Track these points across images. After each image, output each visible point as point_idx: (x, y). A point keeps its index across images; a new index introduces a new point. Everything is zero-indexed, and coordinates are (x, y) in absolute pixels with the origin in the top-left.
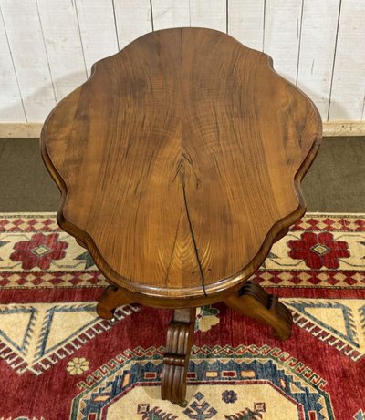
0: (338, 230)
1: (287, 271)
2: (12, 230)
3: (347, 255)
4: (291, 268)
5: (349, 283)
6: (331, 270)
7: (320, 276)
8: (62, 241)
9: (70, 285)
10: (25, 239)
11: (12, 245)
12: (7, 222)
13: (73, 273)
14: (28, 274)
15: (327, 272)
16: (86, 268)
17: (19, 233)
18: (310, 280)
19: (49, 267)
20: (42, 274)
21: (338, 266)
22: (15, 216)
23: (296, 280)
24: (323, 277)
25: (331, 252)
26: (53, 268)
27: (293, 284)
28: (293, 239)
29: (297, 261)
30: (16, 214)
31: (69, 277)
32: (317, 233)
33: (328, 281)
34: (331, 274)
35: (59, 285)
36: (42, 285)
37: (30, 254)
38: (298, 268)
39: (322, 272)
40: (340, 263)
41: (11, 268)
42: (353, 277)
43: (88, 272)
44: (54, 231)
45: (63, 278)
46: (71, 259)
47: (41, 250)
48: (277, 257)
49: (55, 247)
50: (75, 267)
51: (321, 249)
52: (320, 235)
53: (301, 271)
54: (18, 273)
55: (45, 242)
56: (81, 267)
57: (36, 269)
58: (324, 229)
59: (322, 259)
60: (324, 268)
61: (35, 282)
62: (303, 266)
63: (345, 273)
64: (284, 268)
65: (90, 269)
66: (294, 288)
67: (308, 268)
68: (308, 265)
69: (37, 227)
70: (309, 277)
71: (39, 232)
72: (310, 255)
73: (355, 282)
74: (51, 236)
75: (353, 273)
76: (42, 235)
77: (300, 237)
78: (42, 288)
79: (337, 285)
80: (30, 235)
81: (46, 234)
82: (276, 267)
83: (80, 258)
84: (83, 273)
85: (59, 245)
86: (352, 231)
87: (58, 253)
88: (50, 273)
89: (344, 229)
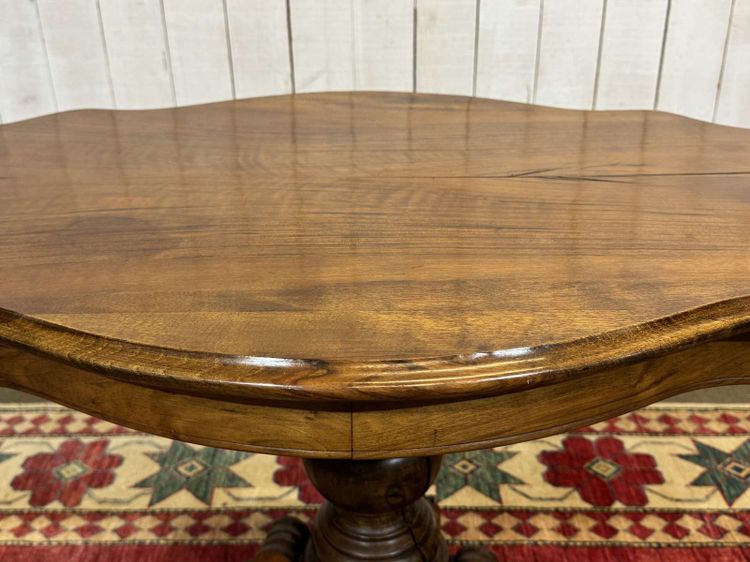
0: (630, 433)
1: (546, 512)
2: (28, 433)
3: (658, 479)
4: (552, 505)
5: (675, 536)
6: (633, 509)
7: (614, 522)
8: (114, 452)
9: (115, 538)
10: (45, 450)
11: (20, 460)
12: (20, 420)
13: (124, 515)
14: (37, 515)
15: (627, 515)
16: (151, 504)
17: (37, 439)
18: (596, 530)
19: (78, 502)
20: (64, 515)
21: (644, 500)
22: (37, 410)
23: (567, 530)
24: (621, 524)
25: (627, 473)
26: (88, 504)
27: (562, 539)
28: (549, 448)
29: (561, 491)
30: (41, 405)
31: (116, 523)
32: (592, 438)
33: (632, 531)
34: (636, 517)
35: (94, 539)
36: (60, 538)
37: (49, 476)
38: (567, 504)
39: (617, 512)
40: (649, 494)
41: (9, 503)
42: (679, 523)
43: (153, 513)
44: (102, 435)
45: (103, 524)
46: (123, 487)
47: (72, 471)
48: (521, 483)
49: (98, 464)
50: (128, 502)
51: (605, 469)
52: (600, 442)
53: (574, 512)
54: (19, 513)
55: (82, 455)
56: (142, 503)
57: (55, 506)
58: (604, 431)
59: (611, 488)
60: (618, 505)
61: (47, 532)
62: (575, 501)
63: (662, 514)
64: (539, 505)
65: (158, 507)
66: (566, 547)
67: (587, 506)
68: (585, 498)
69: (72, 428)
70: (592, 523)
71: (74, 438)
72: (585, 479)
73: (686, 532)
74: (94, 445)
75: (679, 514)
76: (77, 443)
77: (560, 445)
78: (60, 544)
79: (651, 539)
80: (56, 443)
81: (87, 440)
82: (524, 503)
83: (142, 484)
84: (143, 513)
85: (106, 462)
86: (656, 434)
87: (102, 476)
88: (81, 514)
89: (640, 431)
